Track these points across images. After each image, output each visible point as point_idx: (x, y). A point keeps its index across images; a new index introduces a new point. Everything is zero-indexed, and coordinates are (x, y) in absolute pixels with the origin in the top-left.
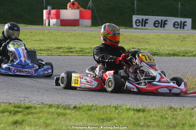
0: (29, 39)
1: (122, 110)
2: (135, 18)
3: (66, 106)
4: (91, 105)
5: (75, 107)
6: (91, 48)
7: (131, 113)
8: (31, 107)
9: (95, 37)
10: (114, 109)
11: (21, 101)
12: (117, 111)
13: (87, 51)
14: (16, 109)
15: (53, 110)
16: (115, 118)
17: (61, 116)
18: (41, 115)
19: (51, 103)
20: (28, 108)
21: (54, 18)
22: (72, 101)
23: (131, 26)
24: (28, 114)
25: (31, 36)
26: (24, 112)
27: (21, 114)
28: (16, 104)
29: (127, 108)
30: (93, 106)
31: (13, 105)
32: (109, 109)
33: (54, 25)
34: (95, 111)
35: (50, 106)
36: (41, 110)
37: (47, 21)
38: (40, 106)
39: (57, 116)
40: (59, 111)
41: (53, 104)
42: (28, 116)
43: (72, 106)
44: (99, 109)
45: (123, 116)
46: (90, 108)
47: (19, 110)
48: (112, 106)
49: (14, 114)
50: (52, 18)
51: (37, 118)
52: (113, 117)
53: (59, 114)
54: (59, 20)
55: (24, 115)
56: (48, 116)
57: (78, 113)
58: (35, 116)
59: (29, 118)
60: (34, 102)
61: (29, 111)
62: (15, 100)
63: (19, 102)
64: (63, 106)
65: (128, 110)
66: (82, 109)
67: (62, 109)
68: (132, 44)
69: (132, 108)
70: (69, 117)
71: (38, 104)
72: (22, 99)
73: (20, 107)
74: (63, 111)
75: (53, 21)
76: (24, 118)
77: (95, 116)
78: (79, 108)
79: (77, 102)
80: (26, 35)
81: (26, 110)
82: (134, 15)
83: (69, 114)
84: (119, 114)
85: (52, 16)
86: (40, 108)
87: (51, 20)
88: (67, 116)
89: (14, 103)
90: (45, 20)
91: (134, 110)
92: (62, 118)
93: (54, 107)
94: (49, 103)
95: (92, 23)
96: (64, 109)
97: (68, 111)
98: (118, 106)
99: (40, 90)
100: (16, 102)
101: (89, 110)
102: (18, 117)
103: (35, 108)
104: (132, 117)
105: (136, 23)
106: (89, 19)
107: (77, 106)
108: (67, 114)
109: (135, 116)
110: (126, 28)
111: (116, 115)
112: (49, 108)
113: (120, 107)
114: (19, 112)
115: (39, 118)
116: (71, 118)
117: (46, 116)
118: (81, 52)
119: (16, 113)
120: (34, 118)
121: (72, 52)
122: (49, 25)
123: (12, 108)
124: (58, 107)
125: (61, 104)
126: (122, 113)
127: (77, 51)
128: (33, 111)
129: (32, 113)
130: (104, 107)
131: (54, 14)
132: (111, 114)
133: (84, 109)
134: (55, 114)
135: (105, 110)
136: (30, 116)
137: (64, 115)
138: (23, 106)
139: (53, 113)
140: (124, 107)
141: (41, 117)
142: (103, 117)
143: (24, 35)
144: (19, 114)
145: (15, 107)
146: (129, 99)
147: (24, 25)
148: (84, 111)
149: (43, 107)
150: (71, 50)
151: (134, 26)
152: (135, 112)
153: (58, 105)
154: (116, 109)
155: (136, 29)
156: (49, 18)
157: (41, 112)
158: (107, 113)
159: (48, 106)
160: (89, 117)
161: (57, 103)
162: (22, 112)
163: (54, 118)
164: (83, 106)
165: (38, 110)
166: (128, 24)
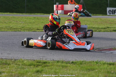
0: (46, 22)
1: (101, 64)
2: (108, 9)
3: (67, 62)
4: (82, 61)
5: (72, 62)
7: (106, 66)
8: (47, 62)
9: (84, 21)
10: (96, 63)
11: (41, 59)
12: (98, 64)
14: (38, 64)
15: (59, 64)
16: (96, 69)
17: (64, 68)
18: (52, 67)
19: (59, 60)
20: (45, 63)
21: (60, 10)
23: (106, 14)
24: (45, 66)
25: (47, 20)
26: (43, 66)
27: (41, 66)
28: (38, 60)
29: (103, 63)
30: (83, 61)
31: (36, 61)
32: (92, 63)
33: (60, 14)
34: (85, 65)
35: (58, 62)
36: (53, 64)
37: (56, 11)
38: (52, 62)
39: (62, 67)
40: (63, 64)
41: (60, 60)
42: (45, 68)
43: (71, 62)
44: (87, 63)
45: (101, 68)
46: (81, 63)
47: (40, 64)
48: (94, 62)
49: (37, 67)
50: (59, 10)
51: (50, 69)
52: (95, 68)
53: (63, 67)
54: (63, 11)
55: (43, 67)
56: (57, 68)
57: (75, 66)
58: (49, 67)
59: (46, 69)
60: (48, 59)
61: (45, 64)
62: (37, 58)
63: (40, 59)
64: (65, 62)
65: (104, 64)
66: (77, 63)
67: (65, 63)
68: (107, 24)
69: (106, 63)
70: (69, 68)
71: (51, 61)
72: (41, 57)
73: (40, 63)
74: (66, 65)
75: (60, 11)
76: (42, 68)
77: (84, 67)
78: (75, 62)
79: (74, 59)
80: (44, 20)
81: (44, 64)
82: (108, 7)
83: (69, 66)
84: (98, 66)
85: (59, 8)
86: (52, 63)
87: (58, 11)
88: (68, 68)
89: (37, 60)
90: (55, 11)
91: (108, 64)
92: (65, 68)
93: (60, 62)
94: (57, 60)
96: (66, 63)
97: (69, 65)
98: (98, 61)
99: (52, 52)
100: (38, 59)
101: (81, 64)
102: (39, 68)
103: (49, 63)
104: (106, 68)
105: (109, 12)
107: (74, 61)
108: (68, 66)
109: (108, 67)
110: (103, 15)
111: (97, 67)
112: (57, 63)
113: (99, 62)
114: (40, 65)
115: (51, 69)
116: (70, 69)
117: (56, 68)
119: (38, 66)
120: (48, 69)
123: (36, 63)
124: (62, 62)
125: (64, 61)
126: (100, 65)
128: (48, 64)
129: (47, 66)
130: (90, 62)
131: (60, 7)
132: (94, 66)
133: (78, 64)
134: (61, 66)
135: (90, 64)
136: (46, 68)
137: (66, 67)
138: (42, 62)
139: (59, 66)
140: (102, 62)
141: (53, 68)
142: (89, 68)
143: (43, 20)
144: (39, 66)
145: (37, 62)
146: (105, 57)
147: (42, 14)
148: (78, 65)
149: (54, 62)
151: (108, 14)
152: (109, 65)
153: (62, 61)
154: (97, 63)
155: (109, 15)
156: (57, 10)
157: (52, 65)
158: (91, 66)
159: (57, 62)
160: (81, 68)
161: (62, 60)
162: (41, 65)
163: (60, 69)
164: (77, 61)
165: (51, 64)
166: (104, 13)
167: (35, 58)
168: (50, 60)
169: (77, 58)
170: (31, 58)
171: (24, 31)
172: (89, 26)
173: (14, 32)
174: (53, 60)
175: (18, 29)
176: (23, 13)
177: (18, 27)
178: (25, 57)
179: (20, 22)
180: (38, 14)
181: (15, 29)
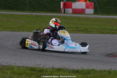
3: (71, 70)
5: (77, 71)
6: (93, 28)
11: (37, 65)
12: (111, 75)
13: (90, 30)
15: (60, 73)
19: (60, 67)
20: (41, 71)
22: (76, 66)
26: (38, 74)
30: (91, 70)
35: (59, 70)
37: (63, 10)
38: (50, 70)
44: (96, 72)
46: (89, 72)
55: (38, 77)
60: (47, 67)
62: (33, 65)
63: (35, 66)
64: (68, 70)
66: (83, 72)
67: (68, 72)
73: (35, 70)
78: (81, 71)
79: (80, 67)
87: (66, 9)
89: (31, 67)
94: (57, 67)
95: (94, 11)
106: (92, 9)
118: (86, 31)
121: (79, 31)
122: (64, 12)
127: (83, 30)
143: (47, 19)
148: (85, 74)
149: (53, 71)
150: (78, 30)
159: (57, 70)
164: (84, 70)
165: (49, 73)
167: (29, 65)
168: (49, 67)
169: (85, 65)
170: (24, 65)
171: (22, 31)
172: (101, 27)
173: (11, 32)
174: (53, 67)
175: (15, 29)
176: (24, 11)
177: (16, 26)
178: (17, 63)
179: (20, 20)
180: (42, 12)
181: (12, 28)
